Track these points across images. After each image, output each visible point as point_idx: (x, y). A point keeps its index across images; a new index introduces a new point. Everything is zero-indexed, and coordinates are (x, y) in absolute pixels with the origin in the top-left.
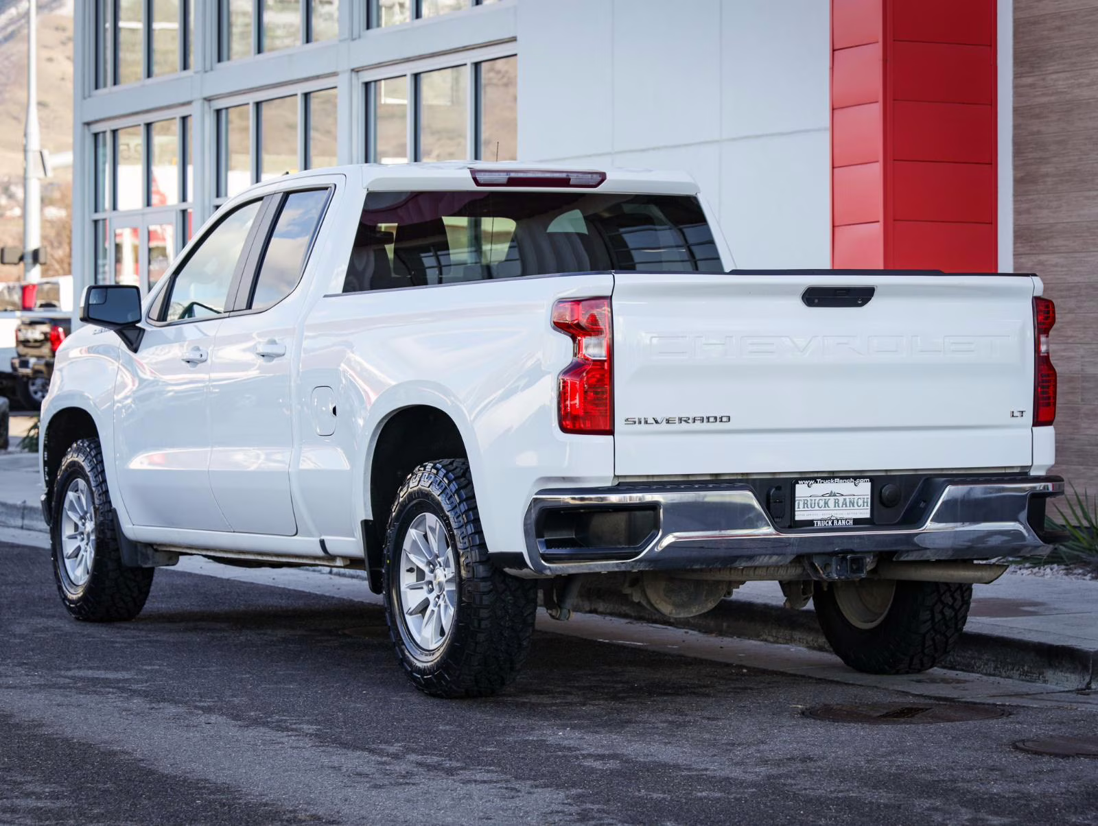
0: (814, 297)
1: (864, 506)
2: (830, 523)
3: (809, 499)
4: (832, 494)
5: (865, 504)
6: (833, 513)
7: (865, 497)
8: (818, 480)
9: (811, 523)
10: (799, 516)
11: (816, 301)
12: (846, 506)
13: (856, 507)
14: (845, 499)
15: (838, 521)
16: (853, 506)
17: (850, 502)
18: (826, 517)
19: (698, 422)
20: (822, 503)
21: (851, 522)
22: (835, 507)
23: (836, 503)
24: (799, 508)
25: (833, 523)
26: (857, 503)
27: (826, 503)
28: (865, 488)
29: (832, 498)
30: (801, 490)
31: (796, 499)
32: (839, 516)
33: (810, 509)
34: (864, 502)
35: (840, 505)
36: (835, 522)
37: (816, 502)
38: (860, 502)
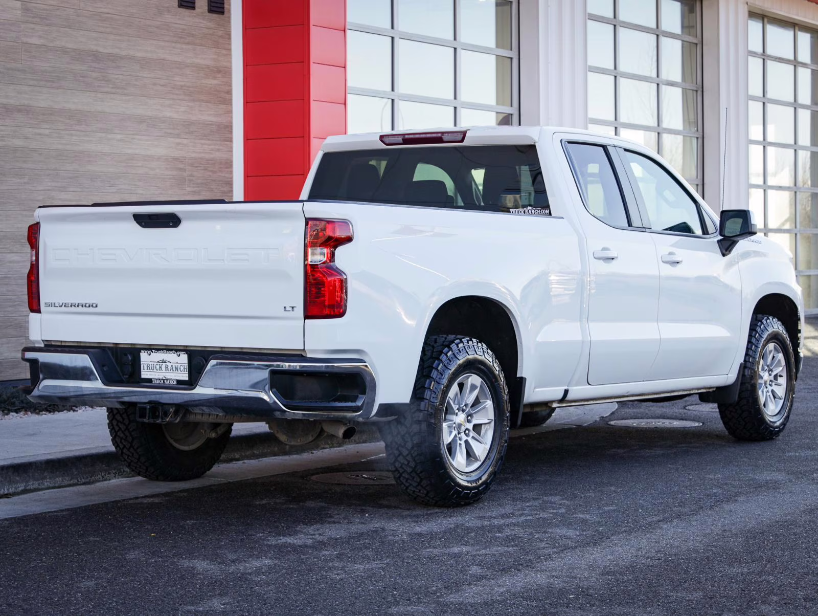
1: (184, 371)
2: (162, 381)
3: (150, 363)
4: (164, 361)
5: (185, 370)
6: (165, 374)
7: (185, 365)
8: (153, 351)
9: (151, 380)
10: (145, 375)
11: (143, 224)
12: (173, 371)
13: (179, 372)
14: (172, 366)
15: (167, 380)
16: (178, 371)
17: (175, 367)
18: (161, 377)
19: (80, 307)
20: (158, 367)
21: (175, 382)
22: (166, 370)
23: (167, 367)
24: (143, 369)
25: (164, 382)
26: (180, 368)
27: (160, 367)
28: (184, 358)
29: (164, 364)
30: (144, 356)
31: (141, 363)
32: (169, 377)
33: (151, 371)
34: (184, 369)
35: (169, 370)
36: (165, 381)
37: (155, 366)
38: (182, 368)
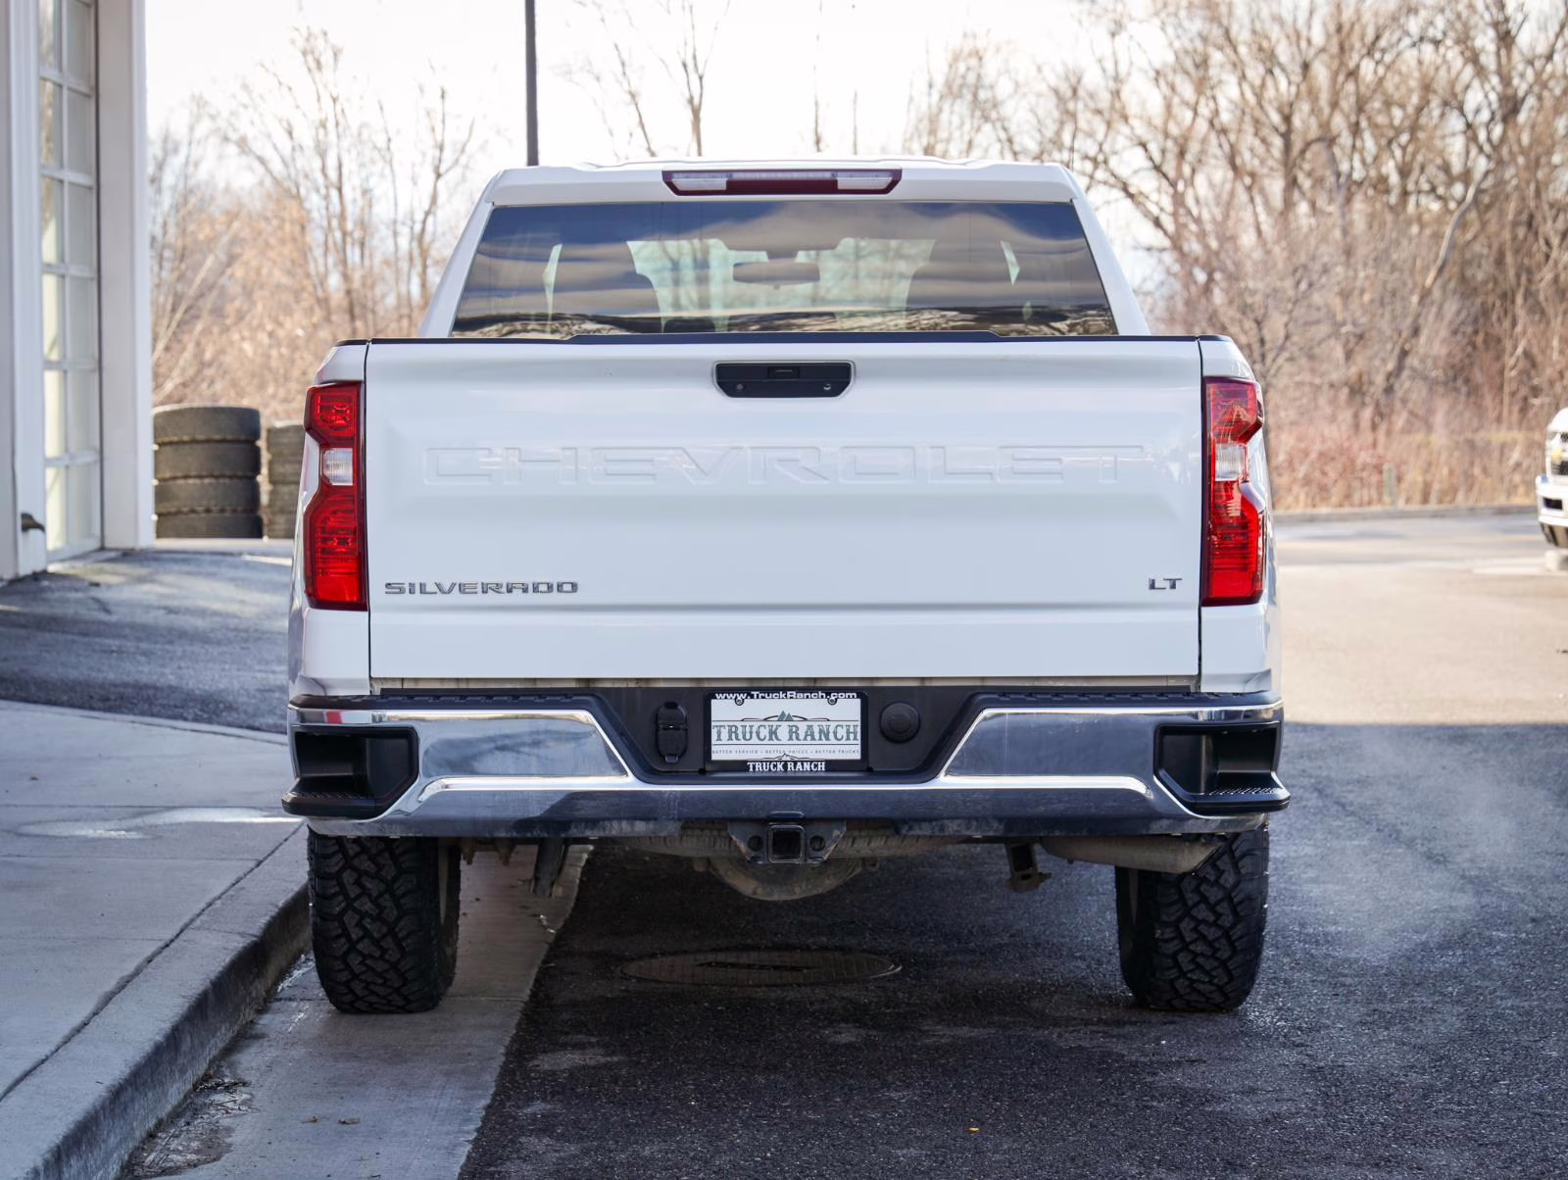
0: (735, 380)
1: (848, 739)
2: (780, 766)
3: (739, 724)
4: (783, 717)
5: (852, 736)
6: (787, 749)
7: (852, 724)
8: (755, 693)
9: (742, 766)
10: (719, 753)
11: (740, 387)
12: (813, 739)
13: (833, 740)
14: (810, 727)
15: (795, 763)
16: (827, 739)
17: (821, 731)
18: (773, 756)
19: (517, 593)
20: (764, 732)
21: (822, 767)
22: (791, 739)
23: (793, 733)
24: (719, 739)
25: (785, 766)
26: (835, 733)
27: (773, 733)
28: (850, 709)
29: (785, 725)
30: (722, 709)
31: (713, 724)
32: (799, 756)
33: (743, 742)
34: (848, 733)
35: (802, 737)
36: (790, 766)
37: (754, 730)
38: (842, 732)
